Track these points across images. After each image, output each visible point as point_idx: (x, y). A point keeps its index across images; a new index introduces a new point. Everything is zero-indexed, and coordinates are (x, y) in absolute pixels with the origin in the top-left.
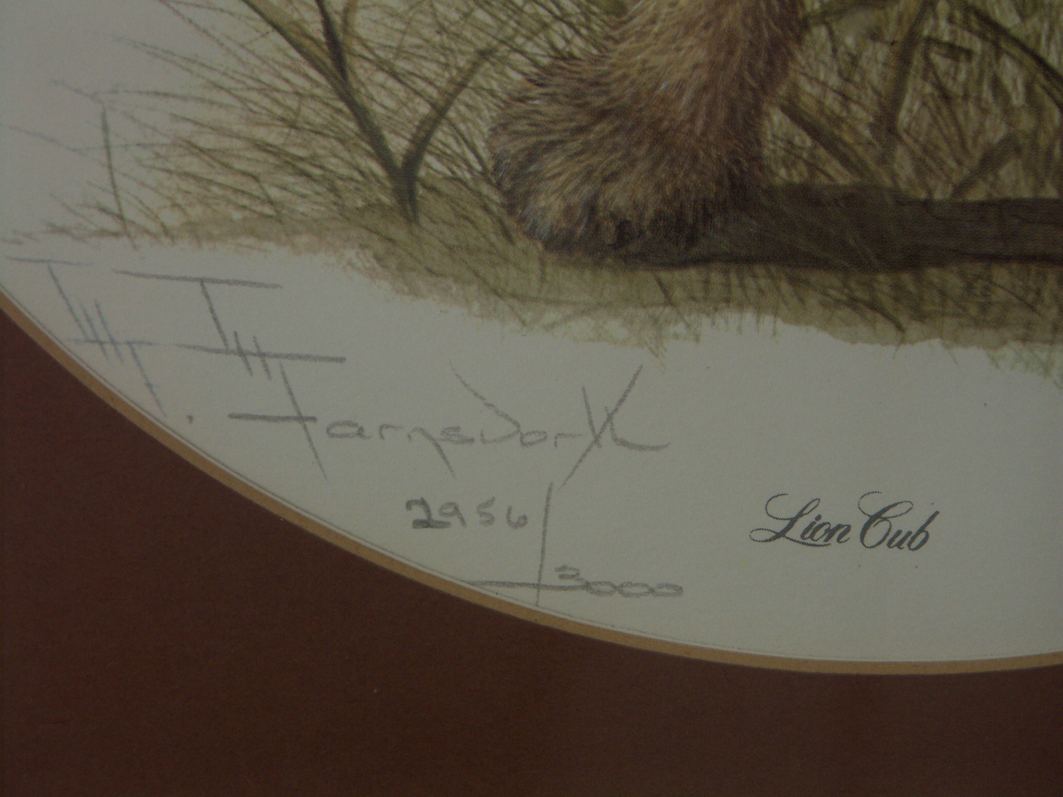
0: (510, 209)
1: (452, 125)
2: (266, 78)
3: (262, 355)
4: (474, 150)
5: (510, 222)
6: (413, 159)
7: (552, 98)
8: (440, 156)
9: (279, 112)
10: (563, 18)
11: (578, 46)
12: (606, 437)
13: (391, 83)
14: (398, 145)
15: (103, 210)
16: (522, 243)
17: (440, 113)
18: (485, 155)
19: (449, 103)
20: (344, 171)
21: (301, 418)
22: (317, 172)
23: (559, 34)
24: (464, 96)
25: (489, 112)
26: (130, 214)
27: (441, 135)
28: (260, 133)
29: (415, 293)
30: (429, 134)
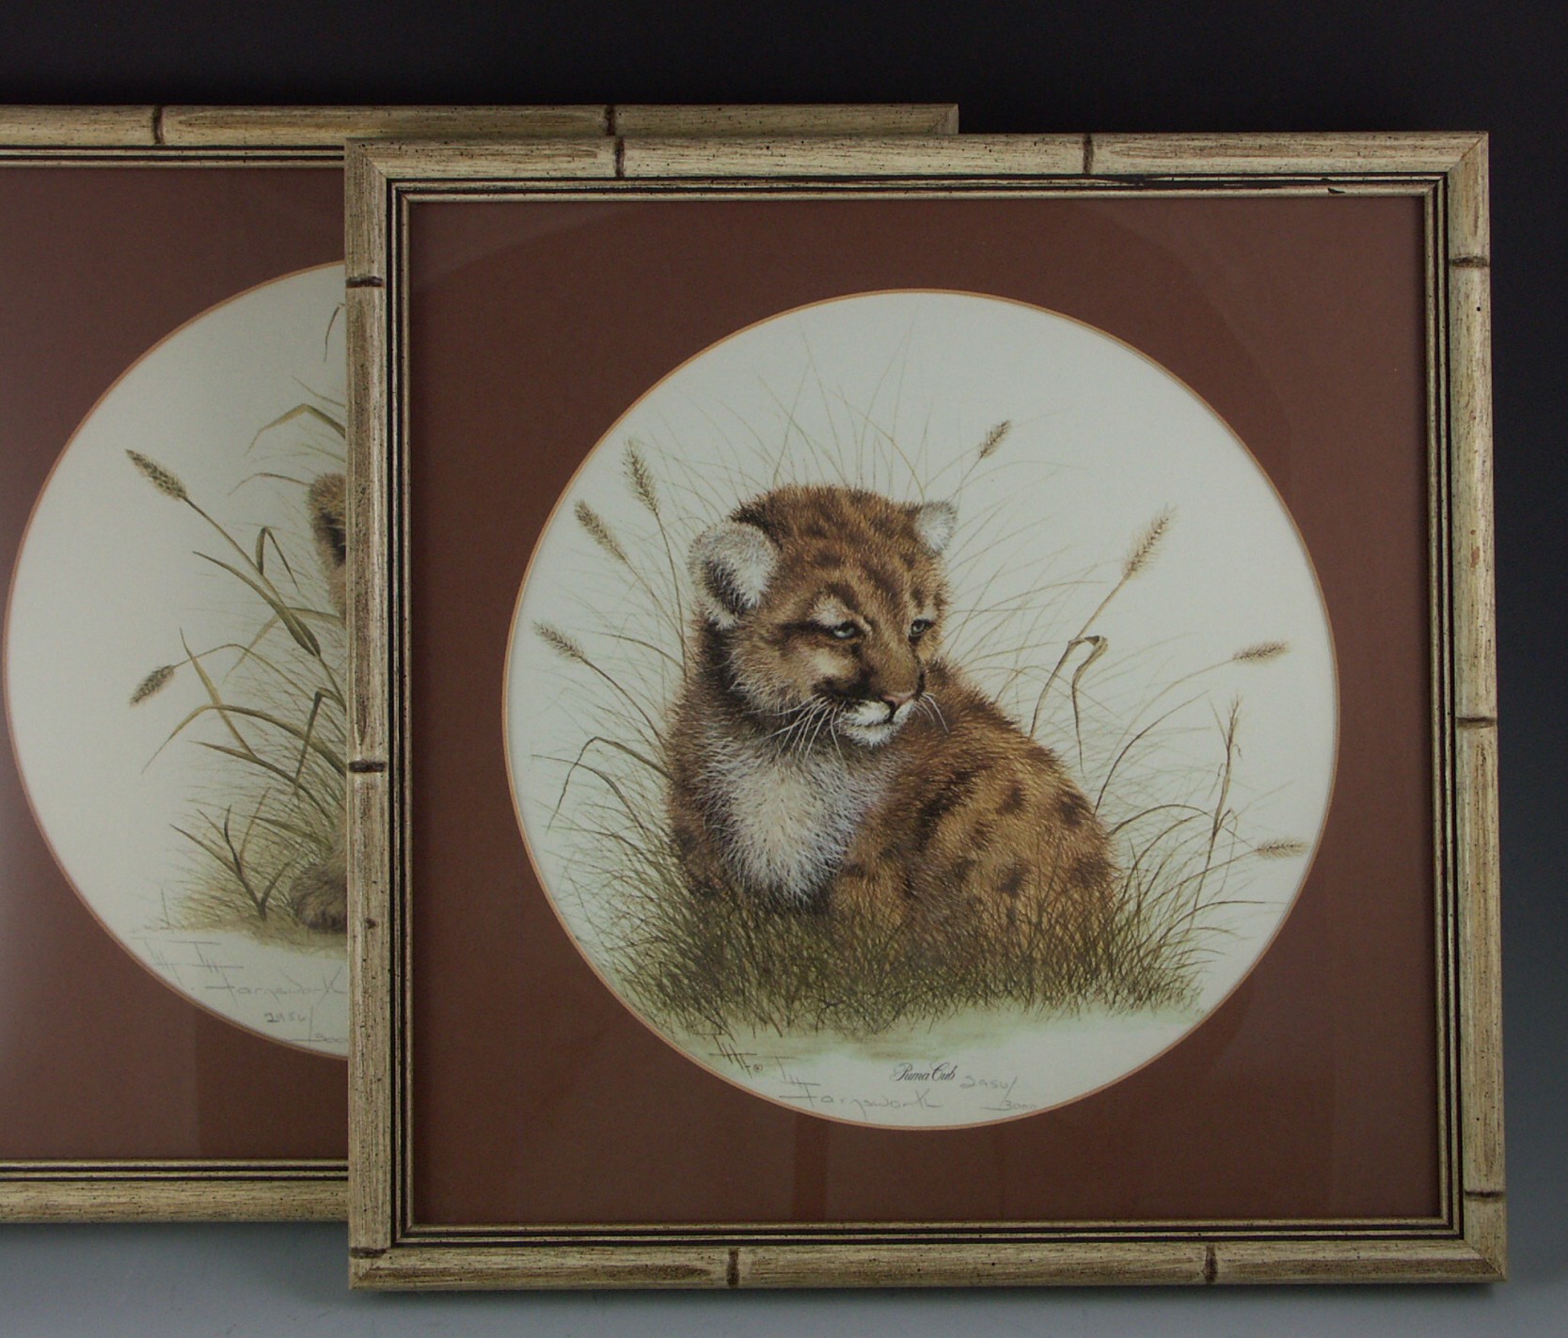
0: (297, 915)
1: (277, 888)
2: (215, 875)
3: (215, 967)
4: (284, 895)
5: (297, 920)
6: (264, 900)
7: (309, 878)
8: (273, 899)
9: (220, 886)
10: (312, 852)
11: (318, 861)
12: (330, 991)
13: (256, 875)
14: (259, 895)
15: (163, 921)
16: (301, 926)
17: (273, 884)
18: (288, 897)
19: (275, 882)
20: (242, 905)
21: (229, 987)
22: (232, 905)
23: (311, 858)
24: (281, 879)
25: (289, 883)
26: (171, 921)
27: (274, 892)
28: (213, 893)
29: (266, 944)
30: (270, 891)
